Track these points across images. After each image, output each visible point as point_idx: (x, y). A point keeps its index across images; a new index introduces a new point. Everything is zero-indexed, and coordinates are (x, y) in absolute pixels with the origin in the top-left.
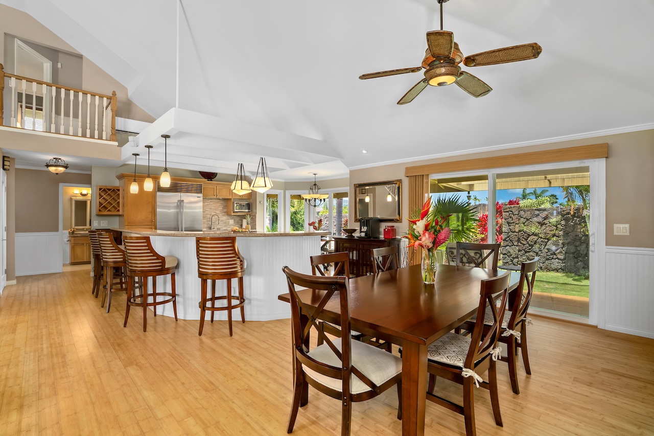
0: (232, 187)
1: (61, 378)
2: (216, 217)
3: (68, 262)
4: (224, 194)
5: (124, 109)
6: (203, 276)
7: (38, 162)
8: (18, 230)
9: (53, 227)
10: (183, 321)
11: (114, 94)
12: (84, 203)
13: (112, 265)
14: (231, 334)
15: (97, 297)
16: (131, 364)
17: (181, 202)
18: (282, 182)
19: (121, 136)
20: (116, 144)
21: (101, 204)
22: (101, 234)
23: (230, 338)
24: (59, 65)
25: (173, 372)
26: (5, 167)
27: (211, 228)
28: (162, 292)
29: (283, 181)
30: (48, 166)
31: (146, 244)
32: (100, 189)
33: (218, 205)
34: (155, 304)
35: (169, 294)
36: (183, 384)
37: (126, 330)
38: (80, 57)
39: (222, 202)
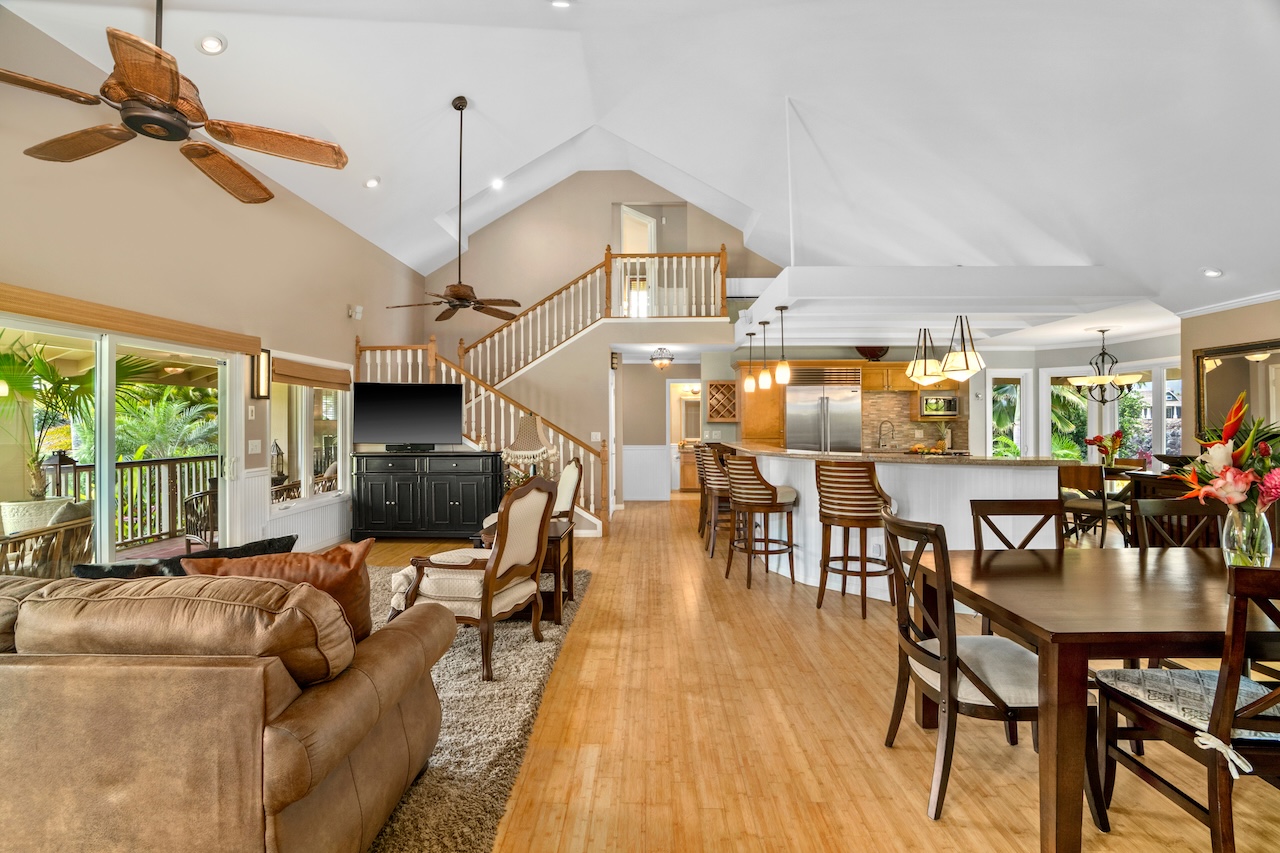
0: (908, 372)
1: (654, 614)
2: (889, 424)
3: (678, 488)
4: (900, 385)
5: (739, 263)
6: (827, 521)
7: (642, 355)
8: (626, 442)
9: (660, 439)
10: (803, 587)
11: (723, 248)
12: (696, 404)
13: (717, 493)
14: (864, 616)
15: (702, 537)
16: (724, 620)
17: (824, 400)
18: (1031, 352)
19: (734, 306)
20: (728, 319)
21: (712, 407)
22: (704, 451)
23: (861, 621)
24: (664, 222)
25: (768, 640)
26: (614, 366)
27: (879, 444)
28: (777, 538)
29: (1033, 349)
30: (652, 359)
31: (751, 467)
32: (711, 386)
33: (892, 402)
34: (767, 552)
35: (785, 543)
36: (776, 655)
37: (727, 582)
38: (684, 204)
39: (899, 398)
